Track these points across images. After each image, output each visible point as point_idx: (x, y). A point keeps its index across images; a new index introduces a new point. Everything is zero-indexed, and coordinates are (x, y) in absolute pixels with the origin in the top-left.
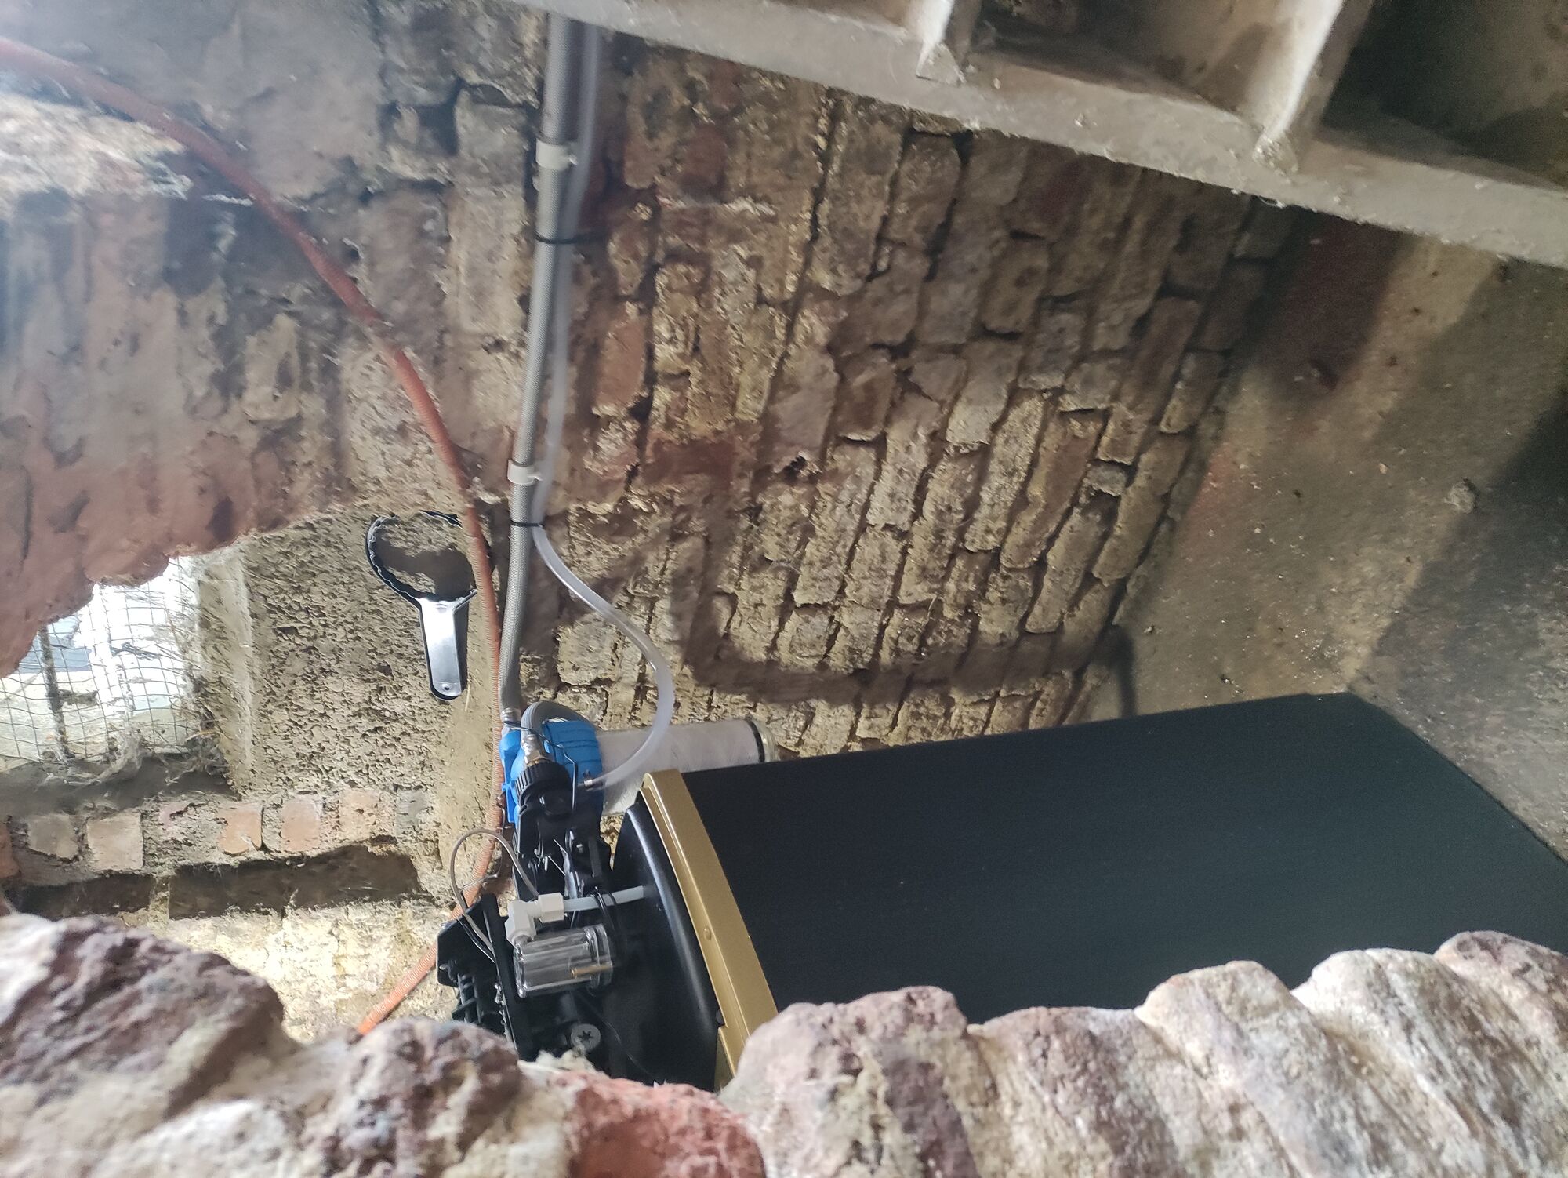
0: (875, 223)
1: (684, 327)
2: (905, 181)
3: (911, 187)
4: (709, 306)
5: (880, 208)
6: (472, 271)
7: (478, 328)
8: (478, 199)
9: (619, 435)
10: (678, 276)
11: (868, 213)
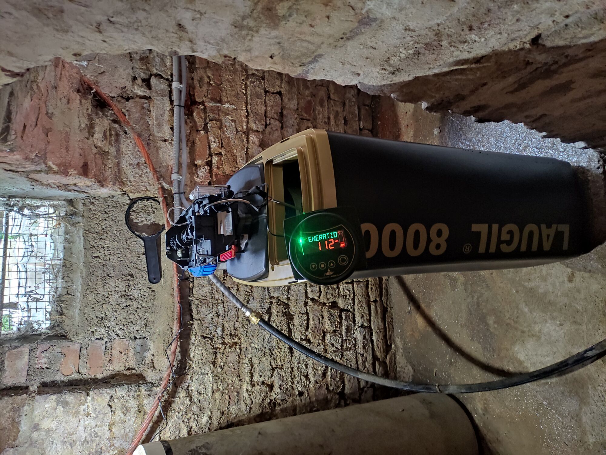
0: (263, 112)
1: (218, 138)
2: (268, 102)
3: (269, 103)
4: (224, 133)
5: (264, 108)
6: (157, 119)
7: (159, 135)
8: (157, 100)
9: (204, 170)
10: (213, 124)
11: (261, 109)
